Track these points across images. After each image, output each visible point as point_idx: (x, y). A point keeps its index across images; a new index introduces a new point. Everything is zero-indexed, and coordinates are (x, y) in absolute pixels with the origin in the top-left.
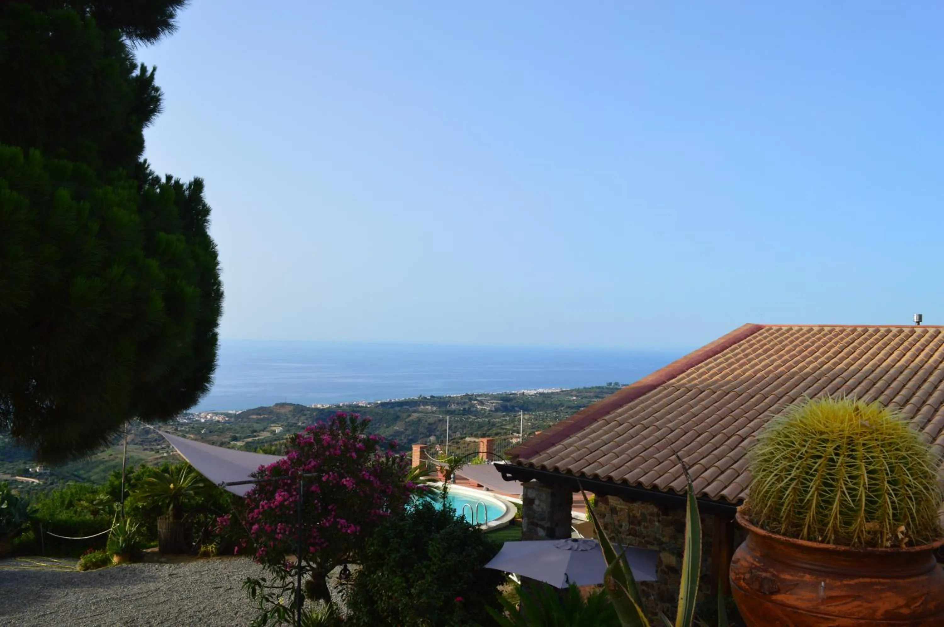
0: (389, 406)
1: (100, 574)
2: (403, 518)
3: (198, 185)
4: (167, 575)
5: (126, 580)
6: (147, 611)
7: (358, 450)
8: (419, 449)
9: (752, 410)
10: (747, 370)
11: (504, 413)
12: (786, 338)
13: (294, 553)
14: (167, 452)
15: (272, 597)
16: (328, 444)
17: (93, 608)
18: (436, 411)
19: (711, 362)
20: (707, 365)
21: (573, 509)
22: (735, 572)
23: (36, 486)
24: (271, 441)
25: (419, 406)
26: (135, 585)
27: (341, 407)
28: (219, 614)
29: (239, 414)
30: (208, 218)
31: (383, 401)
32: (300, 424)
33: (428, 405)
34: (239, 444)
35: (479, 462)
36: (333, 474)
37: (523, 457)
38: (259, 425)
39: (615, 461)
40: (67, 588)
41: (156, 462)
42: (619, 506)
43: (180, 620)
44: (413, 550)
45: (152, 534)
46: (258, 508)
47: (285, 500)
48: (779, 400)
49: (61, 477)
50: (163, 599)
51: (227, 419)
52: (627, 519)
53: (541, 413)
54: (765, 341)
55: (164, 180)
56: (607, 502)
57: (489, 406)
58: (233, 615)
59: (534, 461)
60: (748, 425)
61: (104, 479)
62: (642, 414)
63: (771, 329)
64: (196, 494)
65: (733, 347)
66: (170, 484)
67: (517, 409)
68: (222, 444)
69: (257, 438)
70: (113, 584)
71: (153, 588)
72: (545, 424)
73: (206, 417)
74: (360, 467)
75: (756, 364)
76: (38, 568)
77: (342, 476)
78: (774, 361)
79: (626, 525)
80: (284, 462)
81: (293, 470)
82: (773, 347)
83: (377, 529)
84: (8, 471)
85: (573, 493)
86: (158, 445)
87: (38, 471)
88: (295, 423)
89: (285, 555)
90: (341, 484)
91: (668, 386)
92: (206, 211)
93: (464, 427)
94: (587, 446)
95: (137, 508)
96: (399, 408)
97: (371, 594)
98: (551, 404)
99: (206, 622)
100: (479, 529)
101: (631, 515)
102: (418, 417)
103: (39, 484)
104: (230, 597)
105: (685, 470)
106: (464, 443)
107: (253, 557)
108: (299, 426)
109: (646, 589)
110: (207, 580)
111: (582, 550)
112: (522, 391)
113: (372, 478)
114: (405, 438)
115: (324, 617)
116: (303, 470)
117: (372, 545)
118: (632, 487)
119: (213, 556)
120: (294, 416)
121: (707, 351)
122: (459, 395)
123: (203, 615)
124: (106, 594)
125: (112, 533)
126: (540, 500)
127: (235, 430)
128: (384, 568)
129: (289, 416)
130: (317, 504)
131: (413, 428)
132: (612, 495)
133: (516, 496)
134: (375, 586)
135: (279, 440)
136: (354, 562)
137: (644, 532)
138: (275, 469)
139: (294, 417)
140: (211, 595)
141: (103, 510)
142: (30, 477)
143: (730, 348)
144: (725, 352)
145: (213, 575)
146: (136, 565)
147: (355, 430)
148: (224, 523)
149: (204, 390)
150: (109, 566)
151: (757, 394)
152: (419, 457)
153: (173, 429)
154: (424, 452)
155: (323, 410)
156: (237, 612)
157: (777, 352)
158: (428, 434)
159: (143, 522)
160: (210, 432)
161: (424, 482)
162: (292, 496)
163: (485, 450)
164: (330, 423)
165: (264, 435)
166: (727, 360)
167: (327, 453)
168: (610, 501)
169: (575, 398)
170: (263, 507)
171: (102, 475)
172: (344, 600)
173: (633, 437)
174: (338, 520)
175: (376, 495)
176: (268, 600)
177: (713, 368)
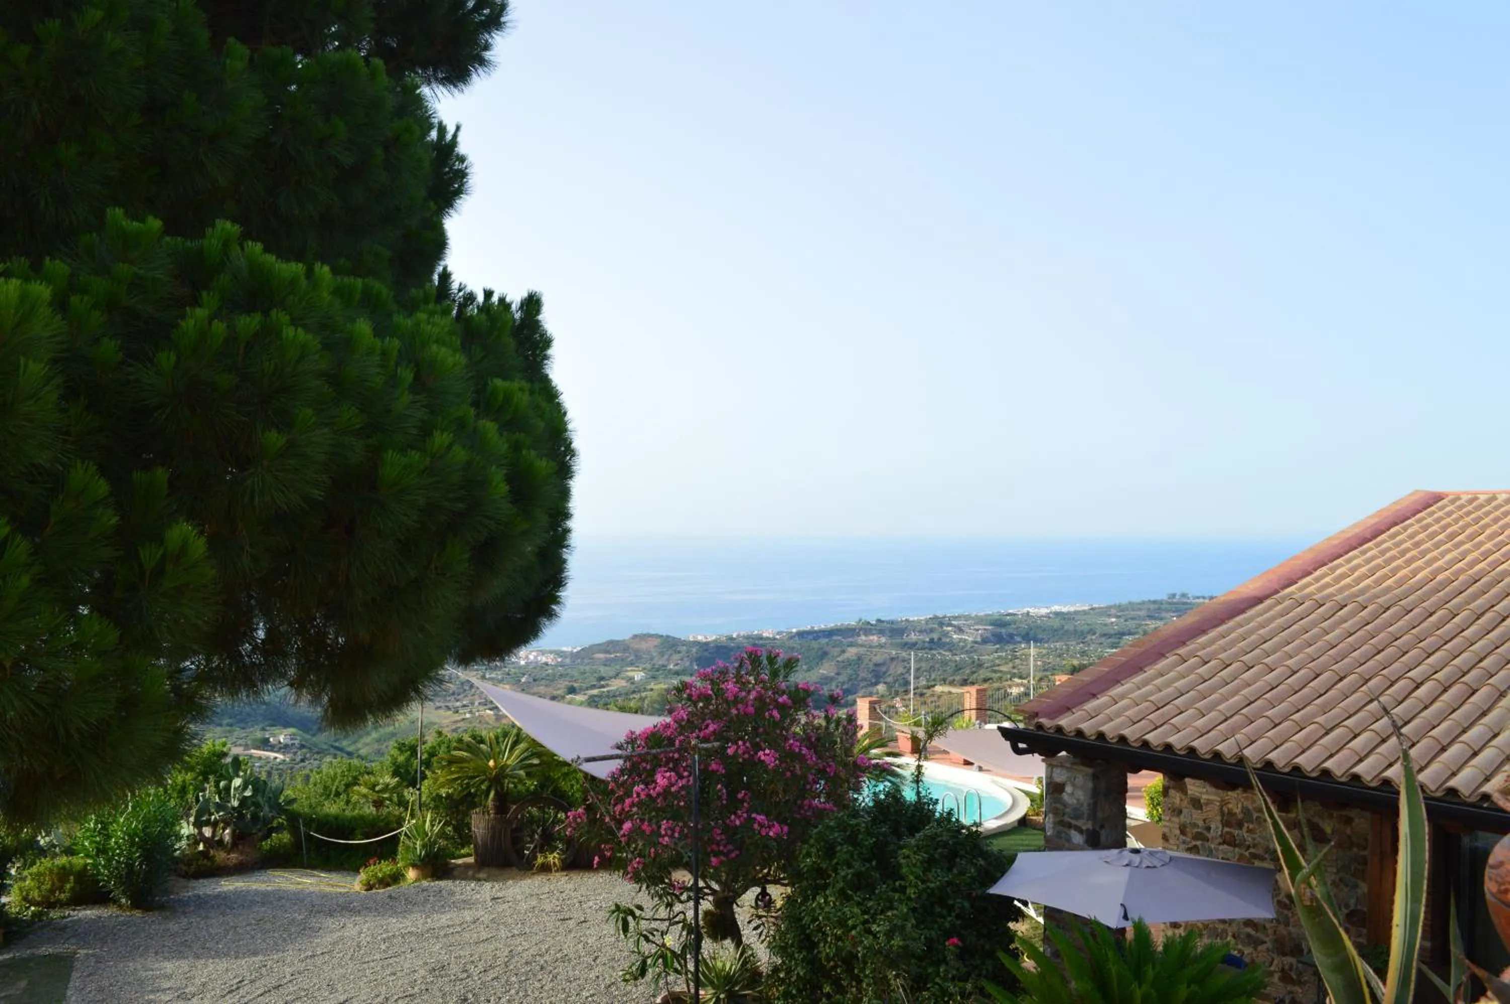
0: (811, 637)
1: (390, 897)
2: (855, 814)
3: (532, 303)
4: (489, 899)
5: (429, 906)
6: (462, 953)
7: (782, 707)
8: (867, 705)
9: (1431, 635)
10: (1420, 569)
11: (998, 646)
12: (1487, 514)
13: (687, 866)
14: (471, 712)
15: (654, 935)
16: (736, 697)
17: (383, 947)
18: (885, 644)
19: (1355, 557)
20: (1349, 561)
21: (1128, 801)
22: (1497, 882)
23: (280, 764)
24: (627, 694)
25: (859, 635)
26: (442, 913)
27: (735, 639)
28: (569, 960)
29: (577, 652)
30: (550, 352)
31: (802, 629)
32: (671, 666)
33: (873, 634)
34: (579, 698)
35: (964, 725)
36: (744, 744)
37: (1045, 717)
38: (607, 668)
39: (1200, 723)
40: (343, 916)
41: (454, 727)
42: (1204, 796)
43: (512, 967)
44: (874, 863)
45: (463, 836)
46: (631, 796)
47: (673, 785)
48: (1478, 619)
49: (316, 750)
50: (484, 935)
51: (559, 660)
52: (1219, 818)
53: (1058, 645)
54: (1449, 520)
55: (480, 298)
56: (1183, 790)
57: (972, 634)
58: (590, 960)
59: (1065, 722)
60: (1426, 662)
61: (380, 753)
62: (1240, 645)
63: (1458, 498)
64: (528, 775)
65: (1393, 530)
66: (488, 761)
67: (1018, 639)
68: (553, 698)
69: (605, 690)
70: (411, 912)
71: (468, 919)
72: (1064, 662)
73: (527, 657)
74: (784, 732)
75: (1435, 559)
76: (300, 887)
77: (757, 747)
78: (1468, 552)
79: (1217, 828)
80: (667, 726)
81: (682, 737)
82: (1463, 529)
83: (815, 831)
84: (240, 742)
85: (1129, 775)
86: (457, 701)
87: (282, 740)
88: (663, 666)
89: (670, 869)
90: (757, 760)
91: (1284, 599)
92: (547, 342)
93: (932, 668)
94: (1151, 698)
95: (439, 797)
96: (827, 640)
97: (808, 931)
98: (1075, 631)
99: (550, 972)
100: (977, 831)
101: (1225, 809)
102: (856, 654)
103: (284, 761)
104: (585, 935)
105: (1397, 729)
106: (933, 695)
107: (622, 871)
108: (670, 670)
109: (1253, 933)
110: (548, 908)
111: (1148, 867)
112: (1025, 610)
113: (804, 751)
114: (837, 686)
115: (734, 967)
116: (698, 737)
117: (809, 855)
118: (1230, 764)
119: (557, 871)
120: (662, 654)
121: (1349, 539)
122: (922, 618)
123: (546, 961)
124: (401, 926)
125: (406, 834)
126: (1074, 785)
127: (572, 677)
128: (828, 892)
129: (655, 654)
130: (720, 790)
131: (849, 671)
132: (1193, 777)
133: (1028, 780)
134: (815, 919)
135: (639, 691)
136: (777, 882)
137: (1249, 840)
138: (653, 738)
139: (663, 656)
140: (556, 931)
141: (390, 799)
142: (272, 751)
143: (1388, 533)
144: (1379, 539)
145: (558, 900)
146: (442, 883)
147: (775, 674)
148: (579, 820)
149: (551, 615)
150: (402, 884)
151: (1440, 608)
152: (867, 717)
153: (479, 676)
154: (875, 709)
155: (707, 644)
156: (596, 958)
157: (1471, 538)
158: (873, 680)
159: (448, 818)
160: (535, 680)
161: (879, 757)
162: (681, 777)
163: (974, 706)
164: (736, 665)
165: (616, 685)
166: (1383, 553)
167: (734, 712)
168: (1189, 787)
169: (1113, 620)
170: (638, 795)
171: (376, 746)
172: (762, 942)
173: (1228, 684)
174: (754, 815)
175: (811, 777)
176: (647, 940)
177: (1359, 566)
